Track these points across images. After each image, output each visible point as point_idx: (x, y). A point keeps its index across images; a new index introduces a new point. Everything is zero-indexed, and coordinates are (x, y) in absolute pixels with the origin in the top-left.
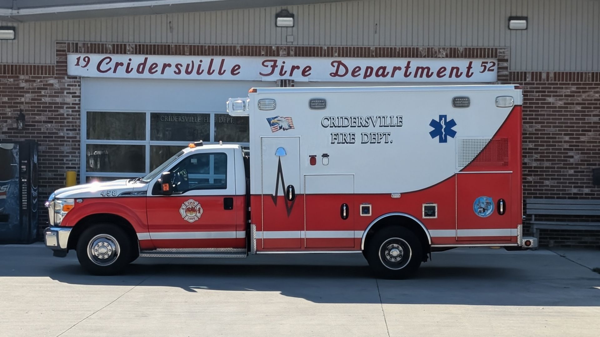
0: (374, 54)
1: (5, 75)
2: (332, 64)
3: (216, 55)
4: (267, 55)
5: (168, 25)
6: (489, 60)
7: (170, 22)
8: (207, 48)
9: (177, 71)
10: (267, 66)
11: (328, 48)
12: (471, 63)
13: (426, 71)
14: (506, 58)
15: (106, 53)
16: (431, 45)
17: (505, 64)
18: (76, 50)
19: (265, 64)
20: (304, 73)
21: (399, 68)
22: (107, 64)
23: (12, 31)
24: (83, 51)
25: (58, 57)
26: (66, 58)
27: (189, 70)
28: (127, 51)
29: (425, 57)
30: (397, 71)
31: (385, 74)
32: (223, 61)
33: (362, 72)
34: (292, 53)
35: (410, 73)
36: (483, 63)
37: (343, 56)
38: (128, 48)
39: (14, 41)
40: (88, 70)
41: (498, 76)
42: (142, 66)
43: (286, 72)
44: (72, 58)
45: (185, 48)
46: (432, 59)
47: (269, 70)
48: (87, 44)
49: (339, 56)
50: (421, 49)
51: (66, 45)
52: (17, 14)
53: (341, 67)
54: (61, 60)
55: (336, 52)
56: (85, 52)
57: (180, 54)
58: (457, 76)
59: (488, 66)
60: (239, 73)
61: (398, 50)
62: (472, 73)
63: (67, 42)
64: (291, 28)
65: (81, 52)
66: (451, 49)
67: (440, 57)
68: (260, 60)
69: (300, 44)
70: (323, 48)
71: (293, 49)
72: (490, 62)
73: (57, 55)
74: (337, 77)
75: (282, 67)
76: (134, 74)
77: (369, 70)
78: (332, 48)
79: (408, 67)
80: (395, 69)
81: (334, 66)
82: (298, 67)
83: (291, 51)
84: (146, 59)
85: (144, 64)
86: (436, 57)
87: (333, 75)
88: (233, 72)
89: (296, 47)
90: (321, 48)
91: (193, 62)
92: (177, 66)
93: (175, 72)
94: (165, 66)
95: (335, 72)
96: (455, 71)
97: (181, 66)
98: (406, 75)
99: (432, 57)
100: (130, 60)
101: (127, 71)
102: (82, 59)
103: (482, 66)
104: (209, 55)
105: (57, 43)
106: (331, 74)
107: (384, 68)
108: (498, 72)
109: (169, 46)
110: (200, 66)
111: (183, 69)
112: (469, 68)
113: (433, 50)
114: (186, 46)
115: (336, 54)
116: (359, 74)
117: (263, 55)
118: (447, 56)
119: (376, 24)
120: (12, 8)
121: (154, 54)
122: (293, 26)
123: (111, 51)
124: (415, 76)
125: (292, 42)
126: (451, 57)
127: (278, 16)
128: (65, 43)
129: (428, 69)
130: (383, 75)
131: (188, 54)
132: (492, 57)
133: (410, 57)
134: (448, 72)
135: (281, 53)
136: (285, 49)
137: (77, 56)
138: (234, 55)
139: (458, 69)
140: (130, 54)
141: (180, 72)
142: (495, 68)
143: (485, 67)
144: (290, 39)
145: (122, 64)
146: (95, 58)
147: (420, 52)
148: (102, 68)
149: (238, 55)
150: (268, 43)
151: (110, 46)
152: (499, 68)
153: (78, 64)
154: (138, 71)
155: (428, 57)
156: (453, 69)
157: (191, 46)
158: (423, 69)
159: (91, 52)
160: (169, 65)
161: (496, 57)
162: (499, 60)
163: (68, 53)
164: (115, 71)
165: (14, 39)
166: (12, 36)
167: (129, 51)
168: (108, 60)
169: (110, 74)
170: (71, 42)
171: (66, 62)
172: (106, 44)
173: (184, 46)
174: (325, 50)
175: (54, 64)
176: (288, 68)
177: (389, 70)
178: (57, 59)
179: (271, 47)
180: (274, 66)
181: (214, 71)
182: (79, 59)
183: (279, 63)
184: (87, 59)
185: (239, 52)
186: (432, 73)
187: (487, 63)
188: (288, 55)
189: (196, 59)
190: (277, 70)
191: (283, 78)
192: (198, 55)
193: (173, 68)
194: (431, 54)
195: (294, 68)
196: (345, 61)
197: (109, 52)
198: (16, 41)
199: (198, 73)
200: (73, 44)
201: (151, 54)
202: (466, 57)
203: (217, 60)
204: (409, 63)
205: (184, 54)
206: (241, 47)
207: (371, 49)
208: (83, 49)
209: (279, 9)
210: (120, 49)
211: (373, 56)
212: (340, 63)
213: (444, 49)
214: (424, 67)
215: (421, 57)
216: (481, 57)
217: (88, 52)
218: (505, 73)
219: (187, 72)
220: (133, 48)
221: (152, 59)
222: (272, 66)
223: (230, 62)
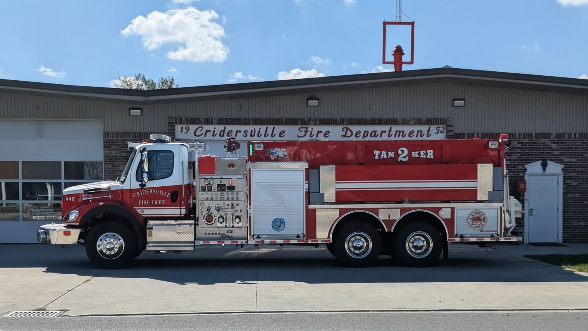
0: (369, 123)
1: (135, 139)
2: (343, 129)
3: (270, 124)
4: (302, 124)
5: (239, 106)
6: (441, 126)
7: (240, 104)
8: (264, 120)
9: (245, 135)
10: (302, 131)
11: (341, 119)
12: (430, 128)
13: (401, 133)
14: (452, 124)
15: (200, 124)
16: (405, 117)
17: (451, 128)
18: (181, 123)
19: (301, 130)
20: (325, 135)
21: (385, 132)
22: (200, 131)
23: (139, 111)
24: (185, 123)
25: (169, 127)
26: (174, 128)
27: (253, 135)
28: (213, 123)
29: (401, 124)
30: (384, 133)
31: (376, 135)
32: (274, 128)
33: (362, 134)
34: (318, 123)
35: (392, 135)
36: (437, 128)
37: (350, 124)
38: (214, 121)
39: (141, 117)
40: (188, 135)
41: (447, 136)
42: (222, 132)
43: (313, 135)
44: (178, 127)
45: (250, 120)
46: (406, 125)
47: (303, 133)
48: (188, 118)
49: (347, 124)
50: (398, 119)
51: (174, 119)
52: (147, 100)
53: (348, 131)
54: (171, 129)
55: (345, 122)
56: (186, 124)
57: (247, 124)
58: (421, 136)
59: (441, 129)
60: (284, 136)
61: (384, 120)
62: (430, 134)
63: (175, 117)
64: (316, 107)
65: (184, 124)
66: (417, 119)
67: (410, 124)
68: (297, 127)
69: (323, 117)
70: (337, 120)
71: (319, 120)
72: (442, 127)
73: (169, 126)
74: (346, 138)
75: (312, 131)
76: (217, 137)
77: (366, 133)
78: (343, 119)
79: (390, 131)
80: (382, 132)
81: (344, 131)
82: (321, 132)
83: (317, 122)
84: (225, 128)
85: (224, 131)
86: (408, 124)
87: (343, 136)
88: (280, 135)
89: (320, 119)
90: (336, 119)
91: (255, 129)
92: (245, 132)
93: (244, 136)
94: (237, 132)
95: (344, 134)
96: (420, 133)
97: (248, 132)
98: (389, 136)
99: (406, 124)
100: (215, 128)
101: (213, 136)
102: (184, 128)
103: (436, 130)
104: (265, 124)
105: (169, 118)
106: (342, 136)
107: (375, 132)
108: (447, 133)
109: (240, 119)
110: (259, 131)
111: (249, 134)
112: (429, 131)
113: (406, 120)
114: (251, 119)
115: (346, 123)
116: (360, 136)
117: (299, 124)
118: (415, 124)
119: (370, 104)
120: (144, 96)
121: (231, 124)
122: (318, 106)
123: (203, 123)
124: (395, 136)
125: (318, 116)
126: (417, 124)
127: (308, 99)
128: (174, 118)
129: (403, 132)
130: (375, 136)
131: (252, 124)
132: (443, 124)
133: (392, 124)
134: (415, 134)
135: (311, 123)
136: (313, 121)
137: (181, 126)
138: (282, 124)
139: (421, 132)
140: (215, 125)
141: (246, 136)
142: (445, 131)
143: (439, 130)
144: (316, 114)
145: (210, 131)
146: (193, 128)
147: (398, 121)
148: (197, 134)
149: (284, 124)
150: (302, 117)
151: (202, 120)
152: (447, 131)
153: (182, 131)
154: (220, 136)
155: (403, 124)
156: (418, 131)
157: (254, 119)
158: (400, 132)
159: (191, 124)
160: (240, 131)
161: (445, 124)
162: (447, 126)
163: (175, 124)
164: (205, 136)
165: (141, 116)
166: (140, 114)
167: (214, 122)
168: (201, 129)
169: (202, 138)
170: (177, 117)
171: (174, 130)
172: (200, 118)
173: (249, 119)
174: (338, 121)
175: (167, 131)
176: (315, 132)
177: (379, 132)
178: (169, 128)
179: (304, 119)
180: (306, 131)
181: (268, 135)
182: (182, 128)
183: (310, 129)
184: (187, 128)
185: (285, 122)
186: (406, 135)
187: (439, 128)
188: (316, 124)
189: (257, 128)
190: (308, 134)
191: (312, 138)
192: (258, 124)
193: (243, 133)
194: (405, 122)
195: (318, 132)
196: (351, 127)
197: (201, 123)
198: (142, 117)
199: (258, 136)
200: (179, 118)
201: (228, 124)
202: (427, 124)
203: (270, 128)
204: (391, 128)
205: (249, 124)
206: (286, 119)
207: (368, 119)
208: (185, 122)
209: (309, 95)
210: (209, 122)
211: (368, 124)
212: (347, 129)
213: (413, 119)
214: (401, 130)
215: (399, 124)
216: (436, 124)
217: (188, 124)
218: (451, 134)
219: (251, 136)
220: (217, 121)
221: (229, 128)
222: (305, 131)
223: (279, 129)
